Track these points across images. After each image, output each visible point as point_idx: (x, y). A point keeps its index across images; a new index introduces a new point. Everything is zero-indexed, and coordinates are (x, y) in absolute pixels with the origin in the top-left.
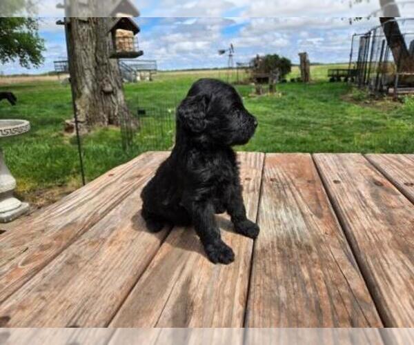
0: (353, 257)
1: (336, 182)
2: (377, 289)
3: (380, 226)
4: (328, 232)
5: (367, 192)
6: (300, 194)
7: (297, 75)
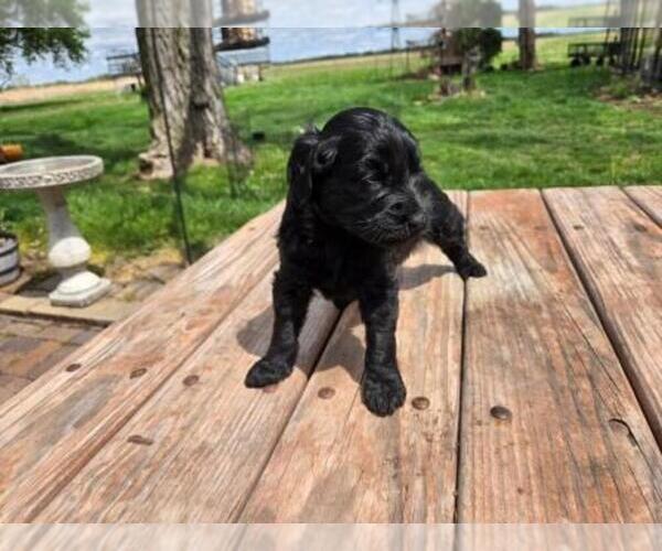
0: (595, 315)
1: (577, 228)
2: (624, 347)
3: (637, 280)
4: (564, 290)
5: (622, 239)
6: (524, 244)
7: (514, 57)
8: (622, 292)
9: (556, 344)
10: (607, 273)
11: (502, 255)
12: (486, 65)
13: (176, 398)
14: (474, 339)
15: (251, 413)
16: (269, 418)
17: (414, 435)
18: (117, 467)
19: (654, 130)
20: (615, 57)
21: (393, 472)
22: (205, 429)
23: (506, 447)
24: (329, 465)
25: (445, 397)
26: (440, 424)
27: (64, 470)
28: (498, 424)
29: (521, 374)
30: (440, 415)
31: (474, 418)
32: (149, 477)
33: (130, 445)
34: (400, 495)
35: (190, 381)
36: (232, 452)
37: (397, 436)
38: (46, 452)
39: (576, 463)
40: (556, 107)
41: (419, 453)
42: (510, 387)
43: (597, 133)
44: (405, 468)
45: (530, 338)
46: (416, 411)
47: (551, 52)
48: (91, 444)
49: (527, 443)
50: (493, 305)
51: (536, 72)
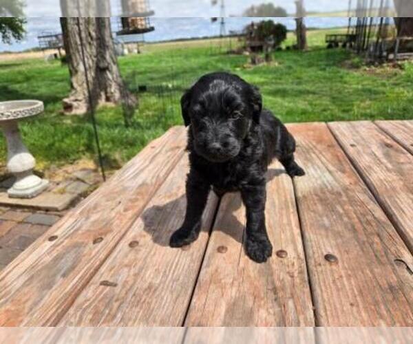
1: (352, 145)
4: (352, 183)
6: (323, 156)
7: (293, 42)
8: (386, 184)
9: (355, 216)
10: (375, 172)
11: (312, 162)
12: (277, 47)
13: (126, 256)
14: (306, 214)
15: (177, 264)
16: (189, 266)
17: (282, 273)
18: (96, 302)
19: (377, 87)
20: (353, 43)
21: (274, 297)
22: (150, 275)
23: (338, 279)
24: (233, 294)
25: (296, 250)
26: (296, 266)
27: (61, 305)
28: (331, 265)
29: (338, 235)
30: (295, 261)
31: (315, 262)
32: (119, 307)
33: (102, 287)
34: (281, 310)
35: (133, 244)
36: (170, 288)
37: (272, 275)
38: (46, 294)
39: (380, 286)
40: (320, 72)
41: (287, 284)
42: (333, 242)
43: (345, 88)
44: (280, 294)
45: (339, 212)
46: (280, 259)
47: (314, 39)
48: (76, 288)
49: (350, 275)
50: (312, 193)
51: (307, 51)
